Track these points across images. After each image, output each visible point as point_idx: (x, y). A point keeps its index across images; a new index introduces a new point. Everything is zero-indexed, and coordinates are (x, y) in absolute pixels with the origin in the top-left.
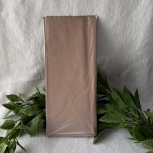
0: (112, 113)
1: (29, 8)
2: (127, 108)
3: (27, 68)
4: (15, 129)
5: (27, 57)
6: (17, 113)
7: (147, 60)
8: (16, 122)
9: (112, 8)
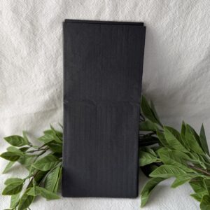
2: (188, 154)
4: (25, 195)
6: (23, 162)
8: (25, 180)
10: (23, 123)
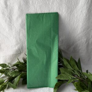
0: (64, 73)
1: (10, 10)
2: (73, 70)
3: (12, 47)
5: (11, 40)
6: (6, 75)
7: (85, 39)
8: (5, 80)
9: (61, 8)
10: (8, 59)
